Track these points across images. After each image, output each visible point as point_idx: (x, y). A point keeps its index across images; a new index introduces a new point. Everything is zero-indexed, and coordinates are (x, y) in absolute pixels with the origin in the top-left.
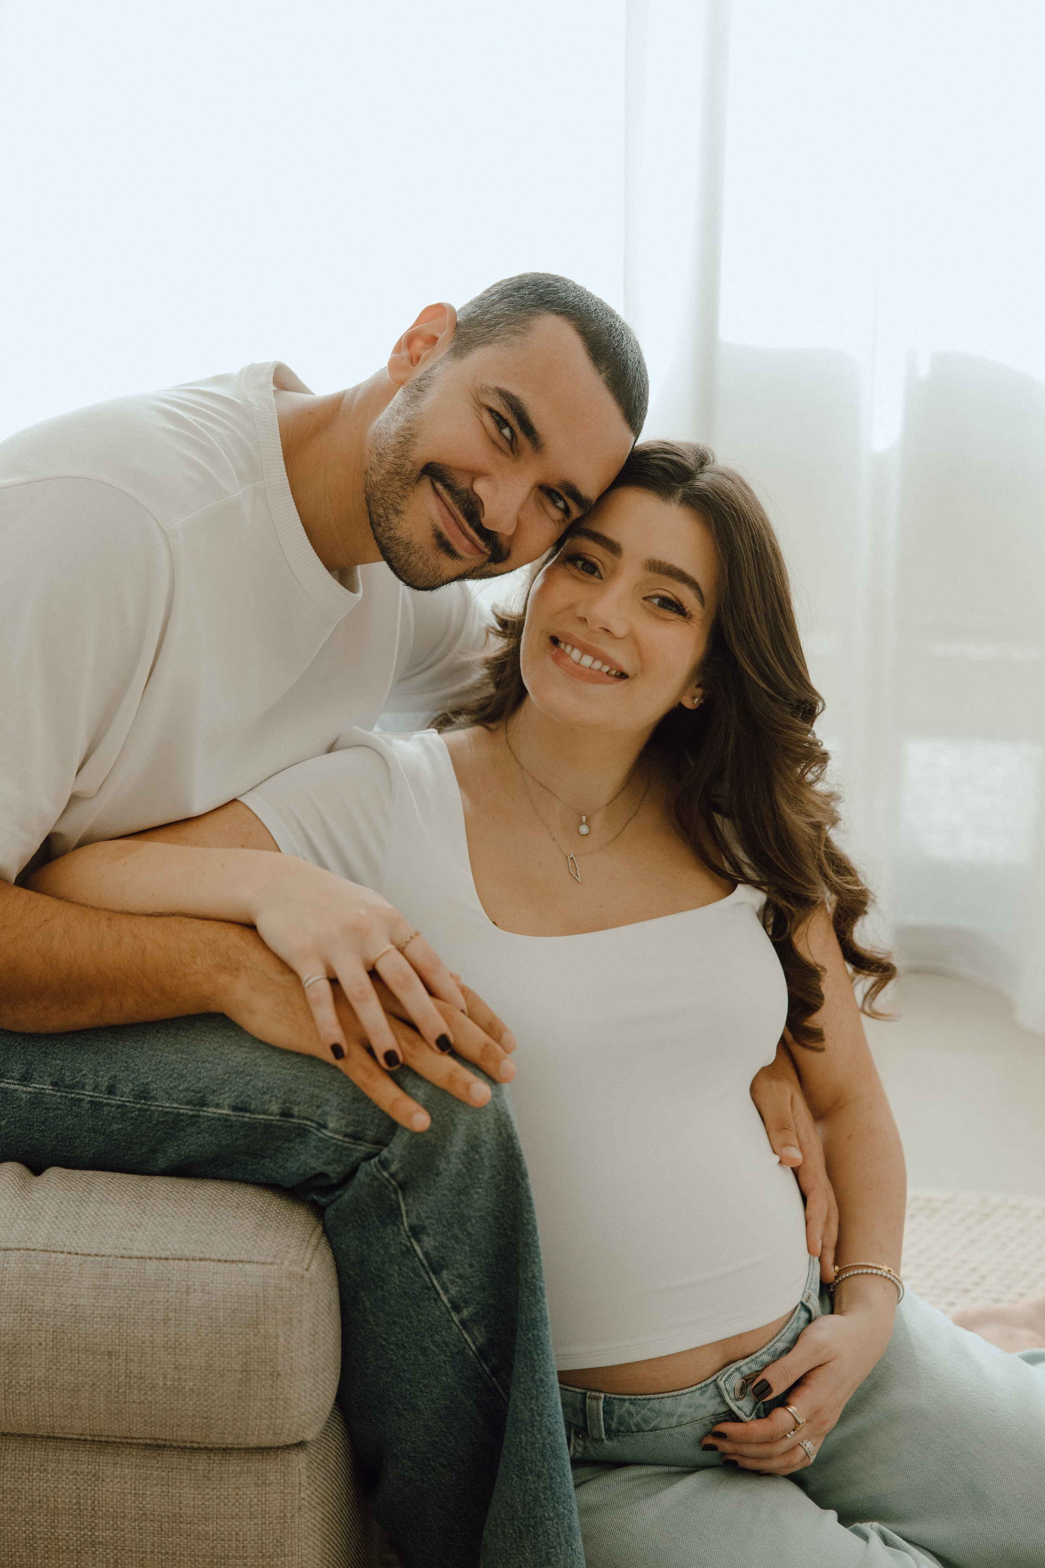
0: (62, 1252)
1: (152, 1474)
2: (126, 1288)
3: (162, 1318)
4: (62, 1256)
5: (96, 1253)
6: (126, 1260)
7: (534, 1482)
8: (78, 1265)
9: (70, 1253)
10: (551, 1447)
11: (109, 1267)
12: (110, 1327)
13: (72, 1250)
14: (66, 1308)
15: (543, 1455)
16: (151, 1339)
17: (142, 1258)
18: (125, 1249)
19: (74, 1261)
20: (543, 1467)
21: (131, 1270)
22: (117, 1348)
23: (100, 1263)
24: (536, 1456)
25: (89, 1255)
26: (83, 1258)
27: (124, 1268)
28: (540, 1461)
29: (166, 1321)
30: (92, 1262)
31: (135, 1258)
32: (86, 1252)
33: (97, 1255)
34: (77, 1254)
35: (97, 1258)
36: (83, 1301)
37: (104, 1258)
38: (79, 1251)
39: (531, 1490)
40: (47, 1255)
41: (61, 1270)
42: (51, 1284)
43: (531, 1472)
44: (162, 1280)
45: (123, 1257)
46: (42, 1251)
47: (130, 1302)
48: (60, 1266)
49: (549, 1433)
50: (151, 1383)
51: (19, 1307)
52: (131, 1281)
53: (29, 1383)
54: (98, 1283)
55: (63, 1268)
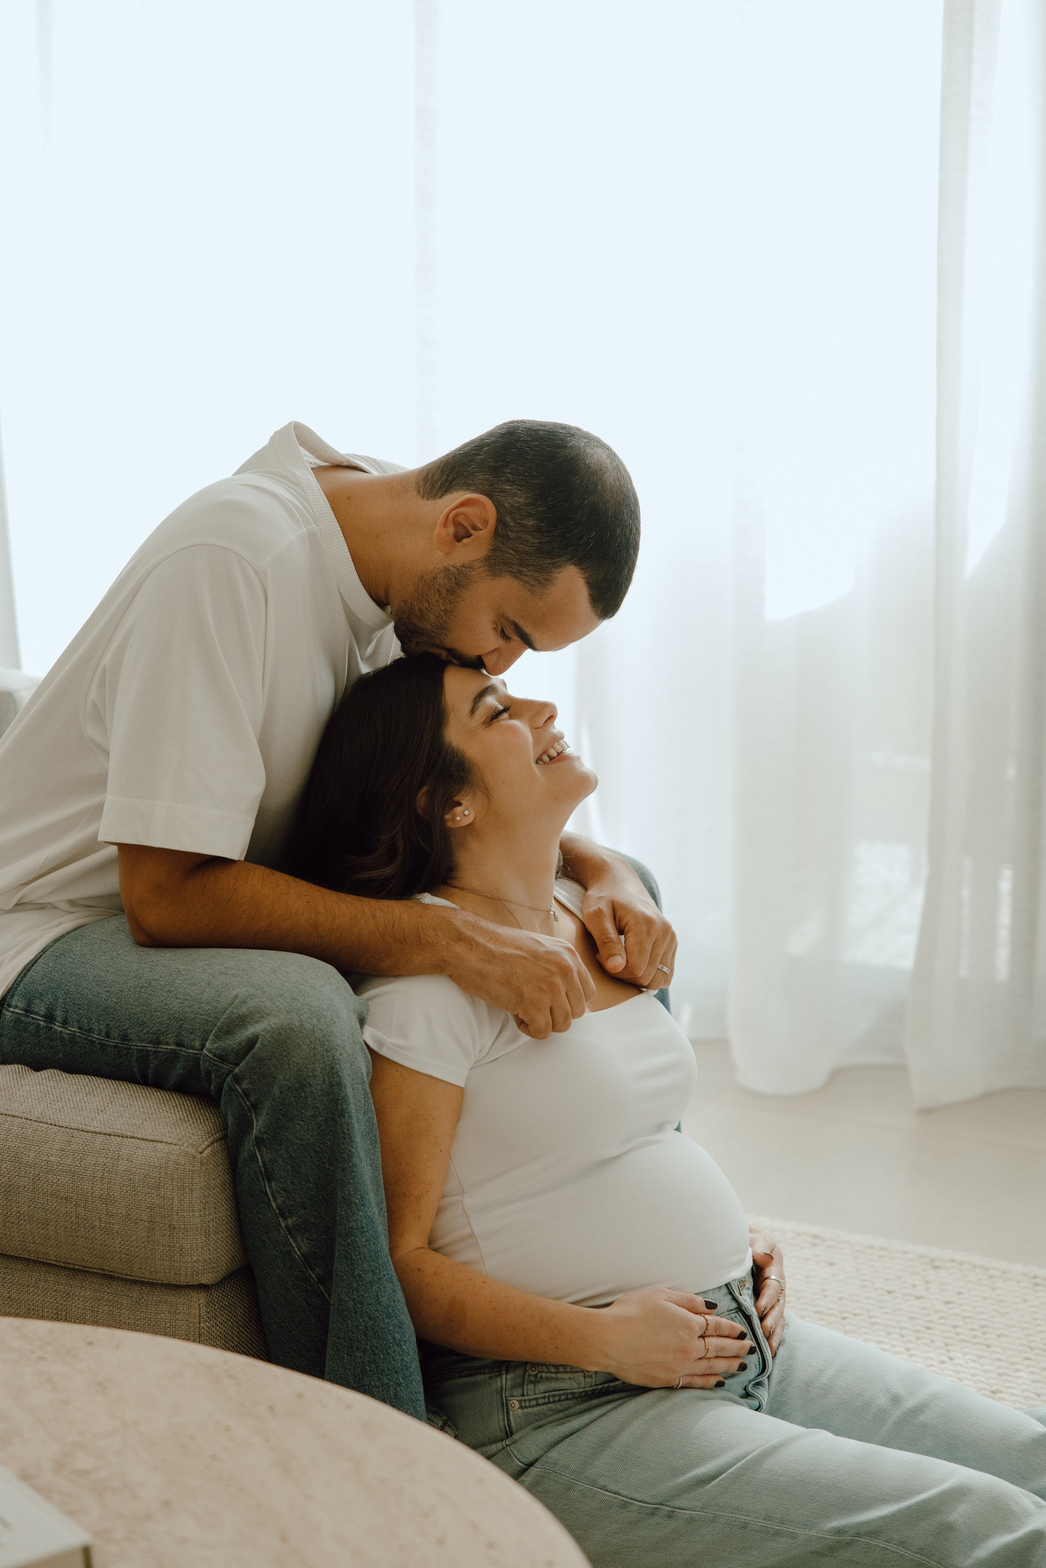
0: (47, 1123)
1: (103, 1297)
2: (80, 1152)
3: (100, 1176)
4: (46, 1126)
5: (67, 1126)
6: (85, 1133)
7: (361, 1357)
8: (54, 1133)
9: (51, 1124)
10: (373, 1330)
11: (73, 1137)
12: (67, 1179)
13: (53, 1122)
14: (42, 1162)
15: (366, 1335)
16: (92, 1191)
17: (95, 1133)
18: (86, 1125)
19: (52, 1130)
20: (367, 1345)
21: (86, 1140)
22: (71, 1195)
23: (68, 1133)
24: (361, 1336)
25: (63, 1127)
26: (59, 1128)
27: (82, 1138)
28: (364, 1340)
29: (102, 1178)
30: (63, 1131)
31: (90, 1132)
32: (61, 1125)
33: (67, 1127)
34: (55, 1125)
35: (67, 1130)
36: (53, 1159)
37: (72, 1130)
38: (57, 1124)
39: (359, 1363)
40: (37, 1124)
41: (43, 1136)
42: (35, 1144)
43: (358, 1350)
44: (104, 1149)
45: (83, 1131)
46: (35, 1121)
47: (81, 1163)
48: (43, 1133)
49: (370, 1318)
50: (92, 1224)
51: (14, 1158)
52: (85, 1148)
53: (18, 1215)
54: (64, 1147)
55: (45, 1134)
